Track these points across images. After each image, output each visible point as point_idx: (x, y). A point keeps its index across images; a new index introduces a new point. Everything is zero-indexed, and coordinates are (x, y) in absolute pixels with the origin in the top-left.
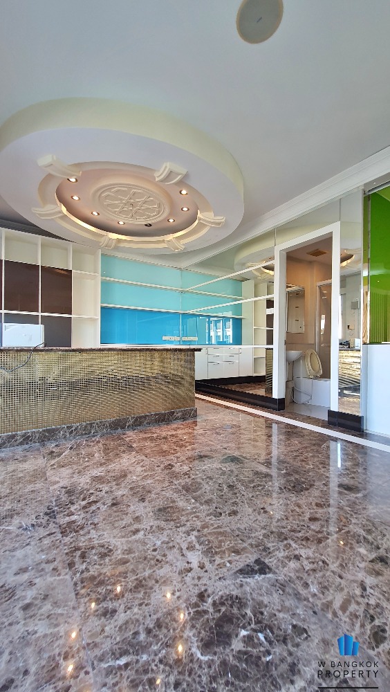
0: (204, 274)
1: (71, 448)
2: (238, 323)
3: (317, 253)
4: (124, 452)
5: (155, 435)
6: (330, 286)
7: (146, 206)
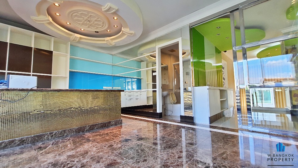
0: (123, 58)
1: (52, 144)
2: (139, 81)
3: (172, 51)
4: (85, 142)
5: (102, 133)
6: (179, 65)
7: (96, 23)
